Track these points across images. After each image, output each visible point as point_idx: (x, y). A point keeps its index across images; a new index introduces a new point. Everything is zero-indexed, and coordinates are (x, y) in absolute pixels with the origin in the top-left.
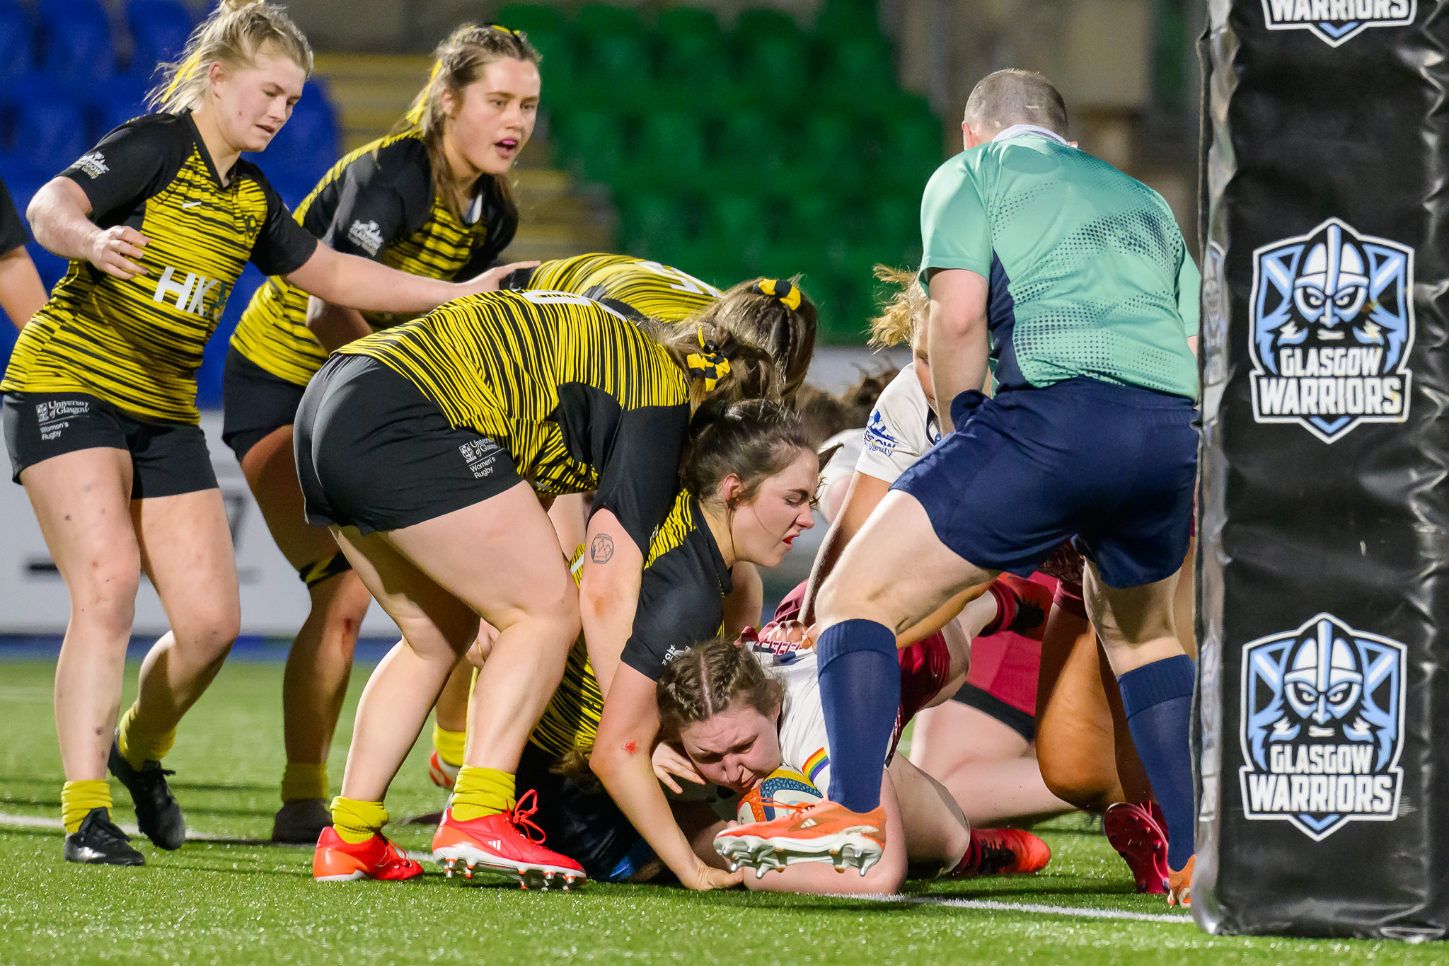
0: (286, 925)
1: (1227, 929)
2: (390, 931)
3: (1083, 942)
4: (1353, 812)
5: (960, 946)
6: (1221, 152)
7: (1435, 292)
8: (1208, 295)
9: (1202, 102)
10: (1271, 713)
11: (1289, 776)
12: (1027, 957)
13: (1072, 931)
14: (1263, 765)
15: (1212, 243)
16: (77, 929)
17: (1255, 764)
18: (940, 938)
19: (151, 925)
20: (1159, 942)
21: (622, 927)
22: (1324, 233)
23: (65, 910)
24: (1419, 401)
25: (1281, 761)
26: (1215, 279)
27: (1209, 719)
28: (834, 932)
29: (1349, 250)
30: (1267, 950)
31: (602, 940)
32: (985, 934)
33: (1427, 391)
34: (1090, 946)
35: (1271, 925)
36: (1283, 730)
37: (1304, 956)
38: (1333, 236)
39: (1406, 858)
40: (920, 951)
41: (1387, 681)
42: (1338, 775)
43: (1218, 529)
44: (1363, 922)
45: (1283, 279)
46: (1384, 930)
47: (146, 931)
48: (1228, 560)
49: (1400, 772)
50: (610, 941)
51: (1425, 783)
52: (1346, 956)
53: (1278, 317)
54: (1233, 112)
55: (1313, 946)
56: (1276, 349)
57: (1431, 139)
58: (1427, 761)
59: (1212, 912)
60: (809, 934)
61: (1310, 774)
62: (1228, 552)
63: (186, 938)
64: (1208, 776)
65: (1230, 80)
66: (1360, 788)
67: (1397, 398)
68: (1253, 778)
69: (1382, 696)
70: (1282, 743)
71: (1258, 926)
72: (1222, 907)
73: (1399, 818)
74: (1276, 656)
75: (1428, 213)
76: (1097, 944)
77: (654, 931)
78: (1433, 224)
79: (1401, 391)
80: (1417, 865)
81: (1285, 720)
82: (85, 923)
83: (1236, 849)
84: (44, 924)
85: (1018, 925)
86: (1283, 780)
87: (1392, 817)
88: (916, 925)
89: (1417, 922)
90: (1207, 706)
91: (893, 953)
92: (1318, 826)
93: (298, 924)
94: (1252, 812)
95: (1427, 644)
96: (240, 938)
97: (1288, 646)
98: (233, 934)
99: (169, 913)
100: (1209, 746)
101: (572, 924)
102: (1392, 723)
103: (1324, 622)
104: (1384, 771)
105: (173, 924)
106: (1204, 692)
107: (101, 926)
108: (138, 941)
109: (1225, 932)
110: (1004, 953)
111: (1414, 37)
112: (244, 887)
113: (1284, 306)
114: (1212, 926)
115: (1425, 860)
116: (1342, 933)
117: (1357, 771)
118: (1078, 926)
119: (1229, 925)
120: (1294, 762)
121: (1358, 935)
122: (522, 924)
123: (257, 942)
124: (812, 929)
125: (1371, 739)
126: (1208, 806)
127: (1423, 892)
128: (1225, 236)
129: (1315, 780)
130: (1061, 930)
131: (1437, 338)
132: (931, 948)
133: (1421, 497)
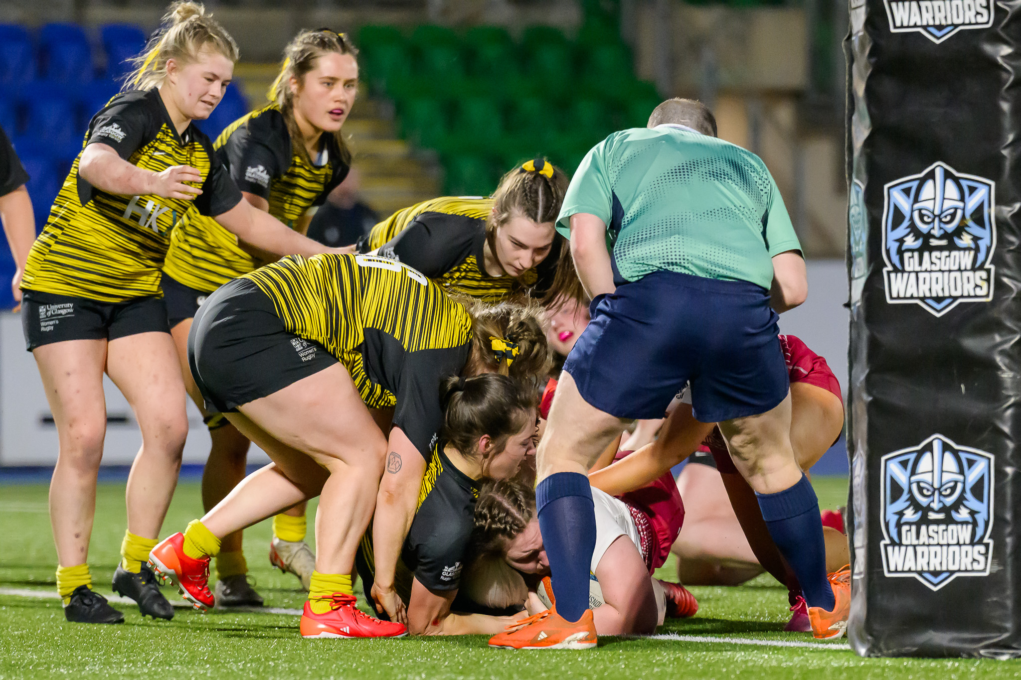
0: (225, 662)
1: (874, 652)
2: (296, 665)
3: (774, 663)
4: (959, 571)
5: (690, 668)
6: (861, 117)
7: (1011, 211)
8: (853, 216)
9: (847, 84)
10: (901, 504)
11: (915, 546)
12: (736, 675)
13: (766, 656)
14: (896, 539)
15: (855, 180)
16: (81, 668)
17: (891, 539)
18: (675, 663)
19: (131, 665)
20: (827, 663)
21: (456, 659)
22: (933, 171)
23: (72, 655)
24: (1000, 287)
25: (909, 537)
26: (857, 205)
27: (859, 509)
28: (603, 660)
29: (950, 183)
30: (901, 667)
31: (443, 669)
32: (707, 660)
33: (1006, 280)
34: (779, 667)
35: (904, 650)
36: (910, 515)
37: (927, 670)
38: (939, 173)
39: (996, 602)
40: (661, 671)
41: (981, 480)
42: (948, 545)
43: (863, 377)
44: (967, 646)
45: (905, 205)
46: (982, 652)
47: (128, 668)
48: (870, 399)
49: (991, 542)
50: (449, 669)
51: (1009, 550)
52: (956, 670)
53: (901, 231)
54: (868, 90)
55: (933, 664)
56: (900, 252)
57: (1005, 106)
58: (1010, 534)
59: (863, 641)
60: (585, 661)
61: (929, 545)
62: (869, 393)
63: (156, 673)
64: (858, 548)
65: (866, 68)
66: (963, 554)
67: (985, 285)
68: (890, 549)
69: (978, 490)
70: (909, 524)
71: (895, 650)
72: (869, 638)
73: (991, 574)
74: (904, 464)
75: (1004, 157)
76: (784, 665)
77: (479, 662)
78: (1008, 164)
79: (988, 280)
80: (1003, 606)
81: (911, 508)
82: (86, 664)
83: (879, 597)
84: (58, 665)
85: (729, 653)
86: (910, 549)
87: (986, 574)
88: (659, 654)
89: (1004, 646)
90: (857, 499)
91: (644, 674)
92: (935, 580)
93: (233, 662)
94: (889, 571)
95: (1009, 454)
96: (193, 672)
97: (912, 457)
98: (188, 668)
99: (144, 655)
100: (859, 526)
101: (422, 658)
102: (985, 509)
103: (937, 440)
104: (980, 542)
105: (147, 663)
106: (854, 490)
107: (97, 666)
108: (123, 675)
109: (872, 655)
110: (720, 672)
111: (992, 36)
112: (195, 637)
113: (906, 223)
114: (863, 651)
115: (1009, 603)
116: (953, 654)
117: (961, 542)
118: (771, 653)
119: (874, 650)
120: (918, 537)
121: (964, 655)
122: (387, 659)
123: (205, 674)
124: (587, 658)
125: (970, 520)
126: (859, 567)
127: (1009, 625)
128: (864, 176)
129: (933, 549)
130: (759, 656)
131: (1012, 243)
132: (669, 670)
133: (1003, 353)
